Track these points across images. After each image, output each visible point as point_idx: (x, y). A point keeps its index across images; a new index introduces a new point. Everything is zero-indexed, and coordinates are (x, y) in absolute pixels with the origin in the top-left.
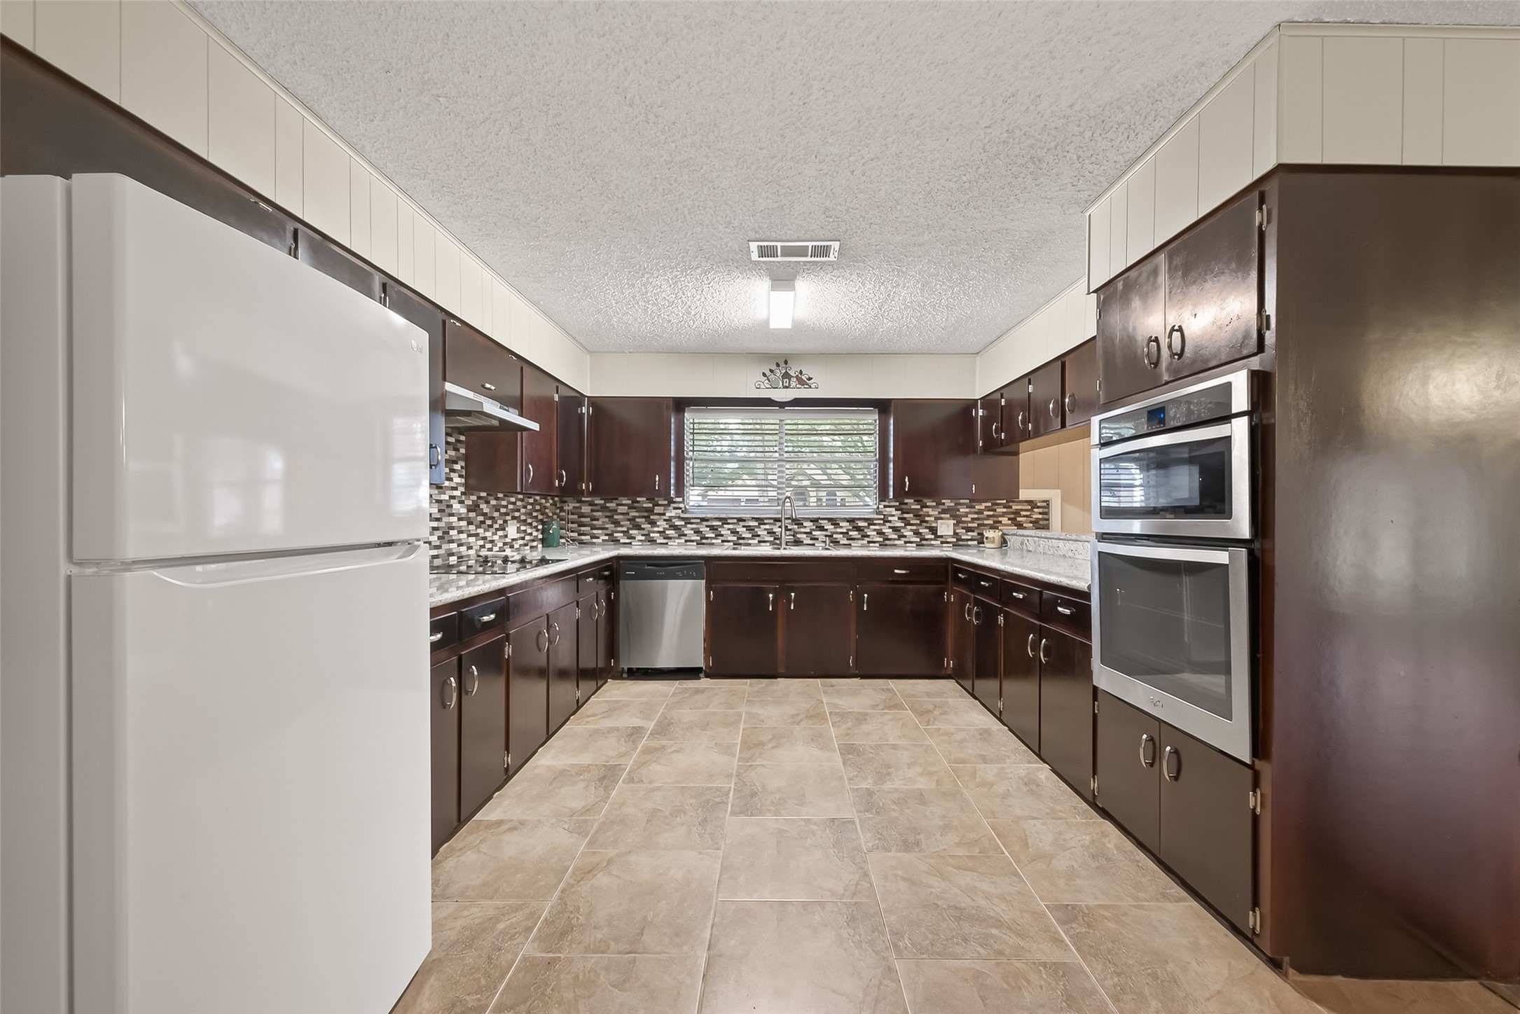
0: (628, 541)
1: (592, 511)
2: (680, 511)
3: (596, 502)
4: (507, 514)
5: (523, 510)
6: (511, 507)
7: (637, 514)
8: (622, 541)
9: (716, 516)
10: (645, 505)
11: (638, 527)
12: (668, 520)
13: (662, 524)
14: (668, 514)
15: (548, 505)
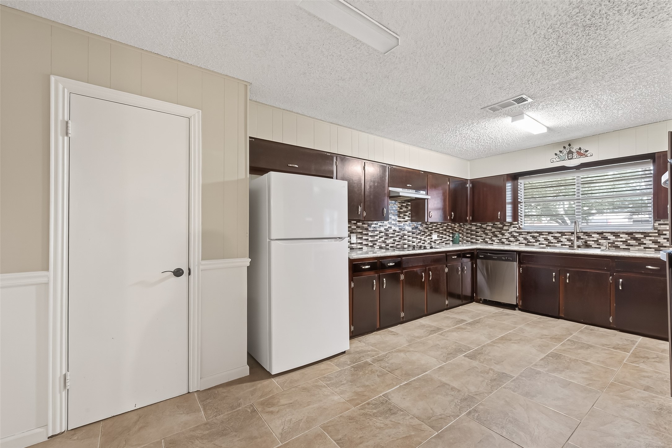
0: (491, 242)
1: (476, 229)
2: (516, 228)
3: (478, 225)
5: (441, 229)
6: (434, 227)
7: (495, 230)
8: (489, 242)
9: (535, 231)
10: (499, 226)
11: (496, 236)
12: (511, 232)
13: (507, 235)
14: (511, 230)
15: (456, 226)
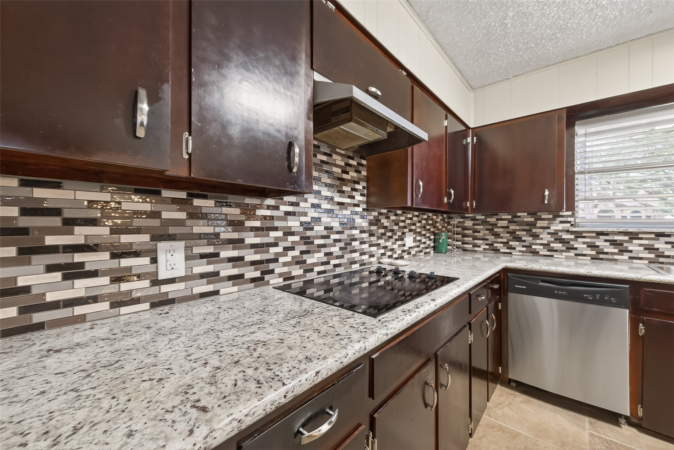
0: (508, 251)
1: (474, 225)
2: (569, 225)
3: (477, 217)
4: (405, 227)
5: (418, 225)
6: (408, 221)
7: (518, 228)
8: (502, 250)
9: (621, 230)
10: (525, 220)
11: (518, 239)
12: (555, 233)
13: (545, 238)
14: (553, 228)
15: (438, 220)
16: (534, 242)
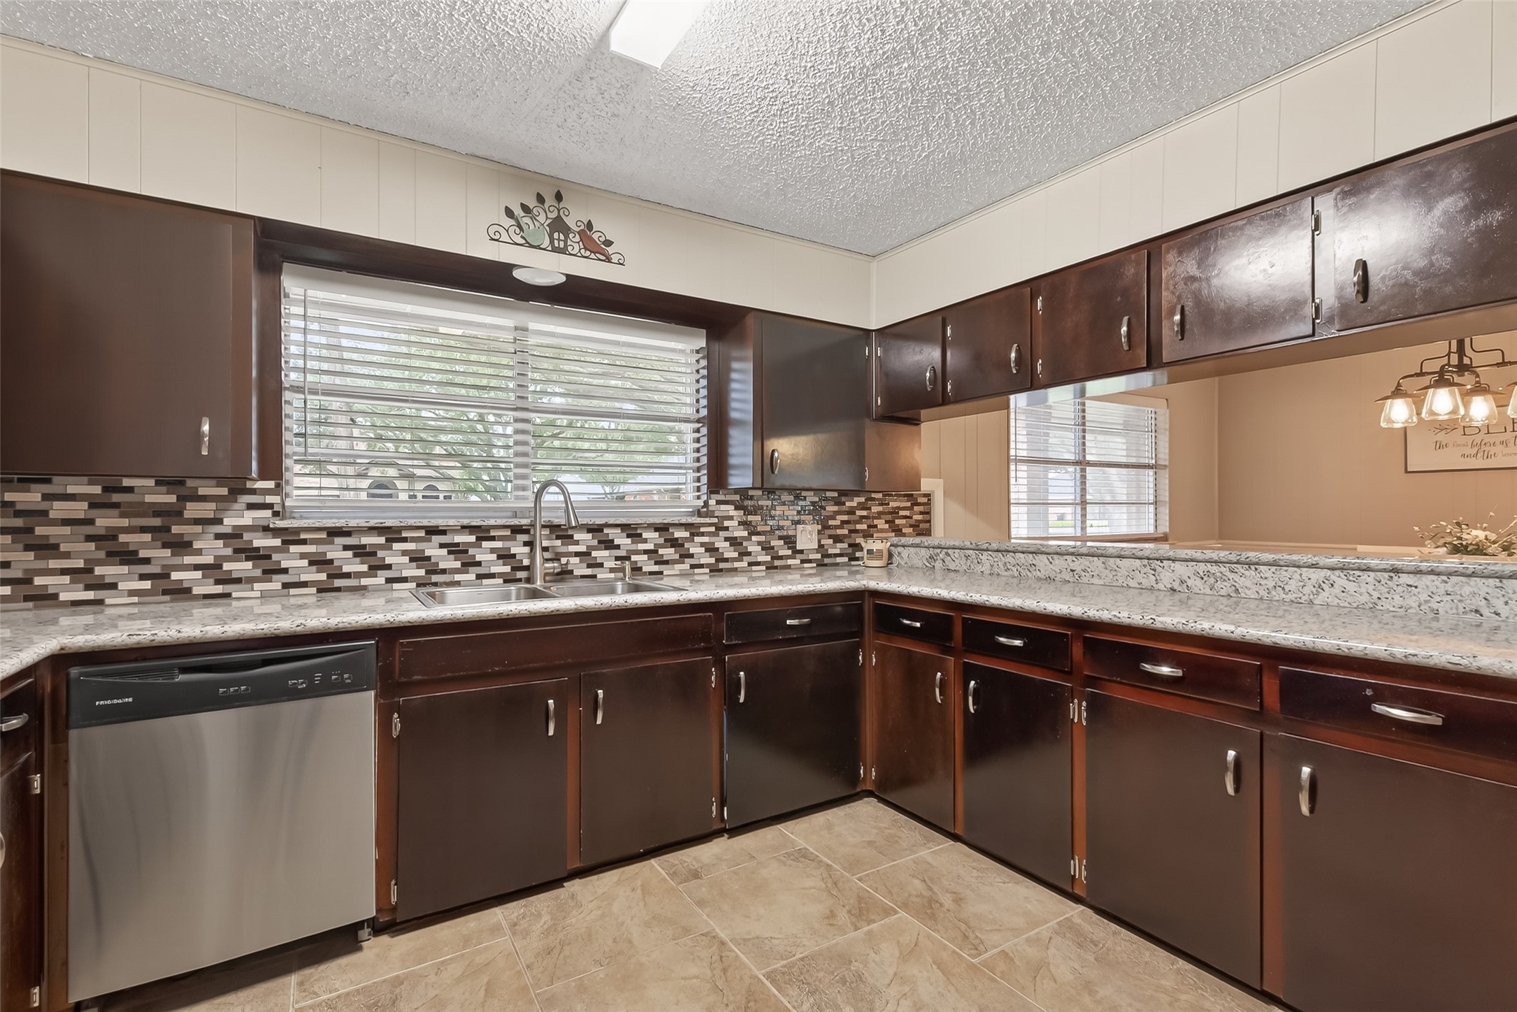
7: (125, 522)
9: (369, 523)
10: (149, 499)
11: (128, 557)
12: (236, 534)
14: (230, 522)
16: (177, 561)
